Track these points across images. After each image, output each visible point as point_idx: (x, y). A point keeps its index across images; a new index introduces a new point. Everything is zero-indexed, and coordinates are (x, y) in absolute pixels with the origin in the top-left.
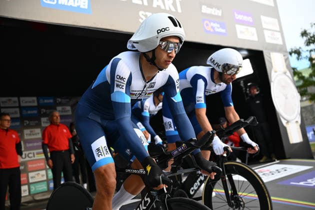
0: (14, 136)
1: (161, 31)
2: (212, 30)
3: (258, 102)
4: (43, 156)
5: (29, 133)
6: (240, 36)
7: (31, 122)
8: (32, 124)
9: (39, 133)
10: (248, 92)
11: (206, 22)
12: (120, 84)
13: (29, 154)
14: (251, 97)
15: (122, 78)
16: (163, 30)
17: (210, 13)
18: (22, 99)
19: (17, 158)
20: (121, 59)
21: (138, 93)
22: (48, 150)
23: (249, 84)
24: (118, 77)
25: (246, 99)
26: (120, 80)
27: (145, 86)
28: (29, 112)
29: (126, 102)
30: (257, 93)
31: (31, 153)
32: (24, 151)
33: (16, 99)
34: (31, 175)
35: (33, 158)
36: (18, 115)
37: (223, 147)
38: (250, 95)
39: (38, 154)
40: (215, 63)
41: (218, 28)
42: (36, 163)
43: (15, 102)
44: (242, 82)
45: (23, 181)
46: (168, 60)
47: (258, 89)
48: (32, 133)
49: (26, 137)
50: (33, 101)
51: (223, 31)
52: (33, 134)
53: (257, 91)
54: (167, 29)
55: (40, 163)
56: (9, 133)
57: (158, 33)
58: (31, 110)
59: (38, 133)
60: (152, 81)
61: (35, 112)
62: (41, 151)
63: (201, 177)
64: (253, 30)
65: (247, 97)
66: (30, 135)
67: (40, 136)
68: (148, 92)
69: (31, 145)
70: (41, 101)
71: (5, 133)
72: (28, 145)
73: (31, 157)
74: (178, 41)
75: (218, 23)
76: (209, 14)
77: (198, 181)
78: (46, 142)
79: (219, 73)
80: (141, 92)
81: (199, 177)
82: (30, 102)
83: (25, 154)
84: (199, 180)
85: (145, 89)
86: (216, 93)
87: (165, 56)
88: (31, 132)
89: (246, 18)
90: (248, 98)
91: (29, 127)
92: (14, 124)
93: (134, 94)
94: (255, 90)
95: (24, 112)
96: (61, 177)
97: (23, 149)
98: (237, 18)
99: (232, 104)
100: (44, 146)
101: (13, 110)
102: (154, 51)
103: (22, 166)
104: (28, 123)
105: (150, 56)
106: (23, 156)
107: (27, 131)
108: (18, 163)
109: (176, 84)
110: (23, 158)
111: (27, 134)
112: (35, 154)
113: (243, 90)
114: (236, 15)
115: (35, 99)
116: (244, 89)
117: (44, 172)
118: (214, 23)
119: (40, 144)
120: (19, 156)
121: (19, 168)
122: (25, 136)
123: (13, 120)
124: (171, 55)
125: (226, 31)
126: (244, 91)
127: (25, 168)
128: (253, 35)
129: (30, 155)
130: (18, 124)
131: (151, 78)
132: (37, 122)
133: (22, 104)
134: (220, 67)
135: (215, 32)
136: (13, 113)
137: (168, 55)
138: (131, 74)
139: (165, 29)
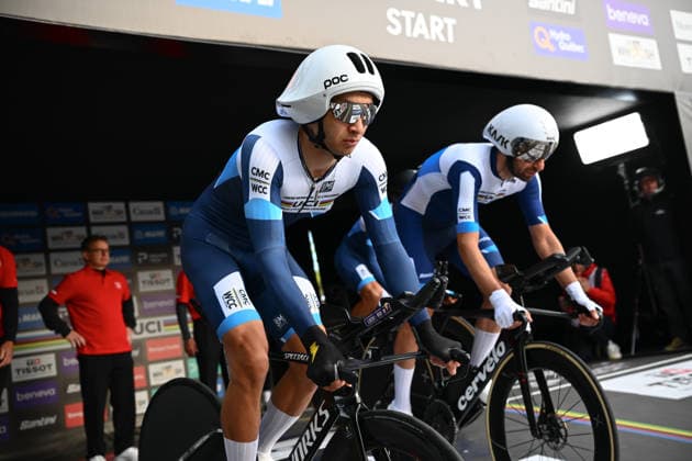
0: (118, 285)
1: (332, 82)
2: (552, 48)
3: (660, 212)
4: (177, 330)
5: (148, 278)
6: (618, 60)
7: (153, 256)
8: (153, 260)
9: (168, 280)
10: (636, 188)
11: (539, 29)
12: (259, 184)
13: (148, 324)
14: (645, 201)
15: (262, 174)
16: (336, 81)
17: (548, 8)
18: (133, 205)
19: (125, 334)
20: (259, 137)
21: (299, 201)
22: (189, 316)
23: (639, 171)
24: (255, 171)
25: (632, 205)
26: (258, 178)
27: (312, 189)
28: (148, 234)
29: (273, 218)
30: (657, 191)
31: (153, 323)
32: (139, 317)
33: (120, 206)
34: (153, 368)
35: (157, 334)
36: (126, 242)
37: (514, 311)
38: (642, 195)
39: (167, 324)
40: (498, 137)
41: (565, 41)
42: (162, 345)
43: (119, 212)
44: (622, 165)
45: (139, 380)
46: (350, 138)
47: (661, 181)
48: (154, 280)
49: (143, 288)
50: (157, 211)
51: (579, 49)
52: (157, 282)
53: (659, 186)
54: (344, 78)
55: (171, 344)
56: (108, 278)
57: (326, 87)
58: (151, 230)
59: (166, 280)
60: (328, 179)
61: (161, 234)
62: (174, 317)
63: (480, 374)
64: (650, 45)
65: (634, 200)
66: (151, 283)
67: (171, 286)
68: (320, 200)
69: (152, 305)
70: (174, 211)
71: (100, 278)
72: (147, 305)
73: (154, 331)
74: (369, 100)
75: (566, 32)
76: (545, 11)
77: (474, 383)
78: (185, 299)
79: (508, 157)
80: (305, 200)
81: (476, 374)
82: (150, 212)
83: (142, 325)
84: (476, 380)
85: (313, 195)
86: (506, 197)
87: (342, 131)
88: (153, 277)
89: (634, 18)
90: (637, 203)
91: (147, 266)
92: (117, 260)
93: (290, 204)
94: (654, 185)
95: (138, 234)
96: (216, 375)
97: (136, 314)
98: (611, 18)
99: (543, 219)
100: (179, 308)
101: (115, 230)
102: (320, 122)
103: (135, 349)
104: (145, 257)
105: (316, 130)
106: (138, 328)
107: (143, 276)
108: (127, 343)
109: (378, 183)
110: (136, 333)
111: (144, 282)
112: (162, 324)
113: (624, 185)
114: (610, 11)
115: (160, 205)
116: (626, 182)
117: (179, 364)
118: (558, 31)
119: (171, 303)
120: (128, 329)
121: (130, 353)
122: (141, 285)
123: (114, 250)
124: (354, 128)
125: (585, 49)
126: (627, 188)
127: (141, 353)
128: (651, 55)
129: (151, 327)
130: (125, 259)
131: (323, 173)
132: (164, 255)
133: (134, 218)
134: (508, 145)
135: (559, 52)
136: (114, 237)
137: (348, 129)
138: (280, 164)
139: (340, 79)
